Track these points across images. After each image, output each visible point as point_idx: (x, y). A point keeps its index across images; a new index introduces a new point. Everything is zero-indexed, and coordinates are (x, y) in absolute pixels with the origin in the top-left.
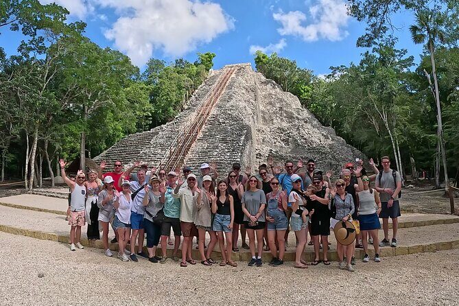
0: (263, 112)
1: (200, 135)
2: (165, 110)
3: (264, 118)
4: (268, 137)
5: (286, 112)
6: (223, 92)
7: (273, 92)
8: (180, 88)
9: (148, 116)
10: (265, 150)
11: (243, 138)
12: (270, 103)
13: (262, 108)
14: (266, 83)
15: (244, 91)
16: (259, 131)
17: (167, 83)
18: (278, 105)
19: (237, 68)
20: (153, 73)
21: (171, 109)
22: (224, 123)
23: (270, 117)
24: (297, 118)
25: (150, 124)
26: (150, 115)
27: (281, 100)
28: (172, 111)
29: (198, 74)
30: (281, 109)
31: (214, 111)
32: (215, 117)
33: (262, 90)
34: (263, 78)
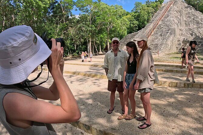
0: (185, 21)
1: (153, 33)
2: (143, 23)
3: (186, 24)
4: (184, 32)
5: (196, 21)
6: (166, 14)
7: (190, 11)
8: (149, 13)
9: (136, 26)
10: (182, 38)
11: (168, 34)
12: (189, 17)
13: (185, 19)
14: (187, 7)
15: (175, 12)
16: (180, 30)
17: (143, 12)
18: (192, 18)
19: (174, 1)
20: (137, 8)
21: (146, 22)
22: (163, 28)
23: (189, 23)
24: (201, 23)
25: (137, 29)
26: (137, 25)
27: (194, 15)
28: (146, 23)
29: (157, 6)
30: (194, 19)
31: (160, 23)
32: (160, 25)
33: (186, 11)
34: (186, 5)
